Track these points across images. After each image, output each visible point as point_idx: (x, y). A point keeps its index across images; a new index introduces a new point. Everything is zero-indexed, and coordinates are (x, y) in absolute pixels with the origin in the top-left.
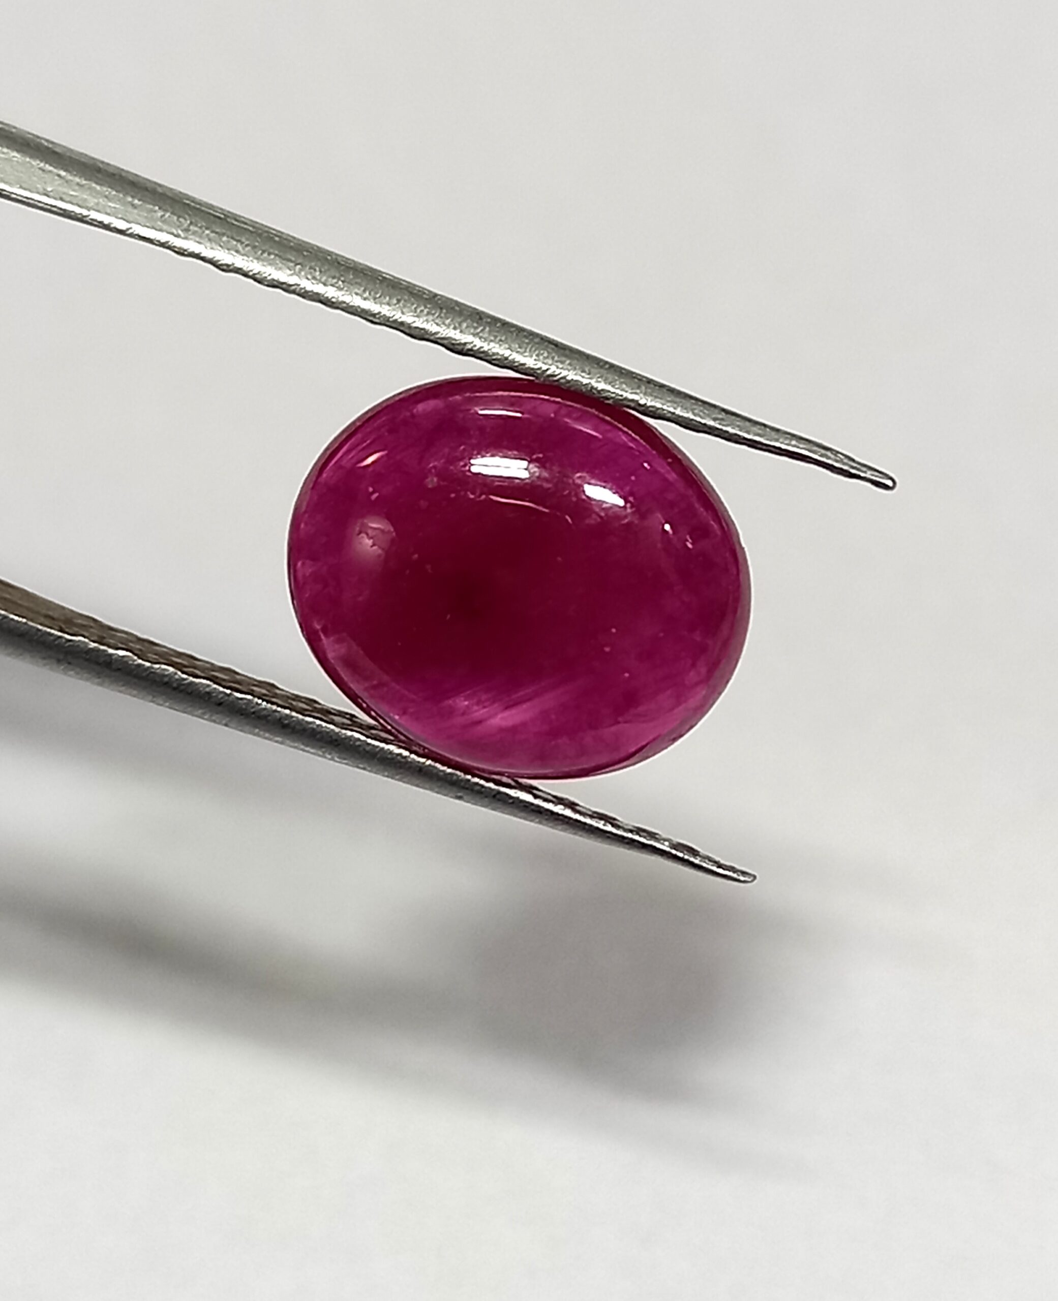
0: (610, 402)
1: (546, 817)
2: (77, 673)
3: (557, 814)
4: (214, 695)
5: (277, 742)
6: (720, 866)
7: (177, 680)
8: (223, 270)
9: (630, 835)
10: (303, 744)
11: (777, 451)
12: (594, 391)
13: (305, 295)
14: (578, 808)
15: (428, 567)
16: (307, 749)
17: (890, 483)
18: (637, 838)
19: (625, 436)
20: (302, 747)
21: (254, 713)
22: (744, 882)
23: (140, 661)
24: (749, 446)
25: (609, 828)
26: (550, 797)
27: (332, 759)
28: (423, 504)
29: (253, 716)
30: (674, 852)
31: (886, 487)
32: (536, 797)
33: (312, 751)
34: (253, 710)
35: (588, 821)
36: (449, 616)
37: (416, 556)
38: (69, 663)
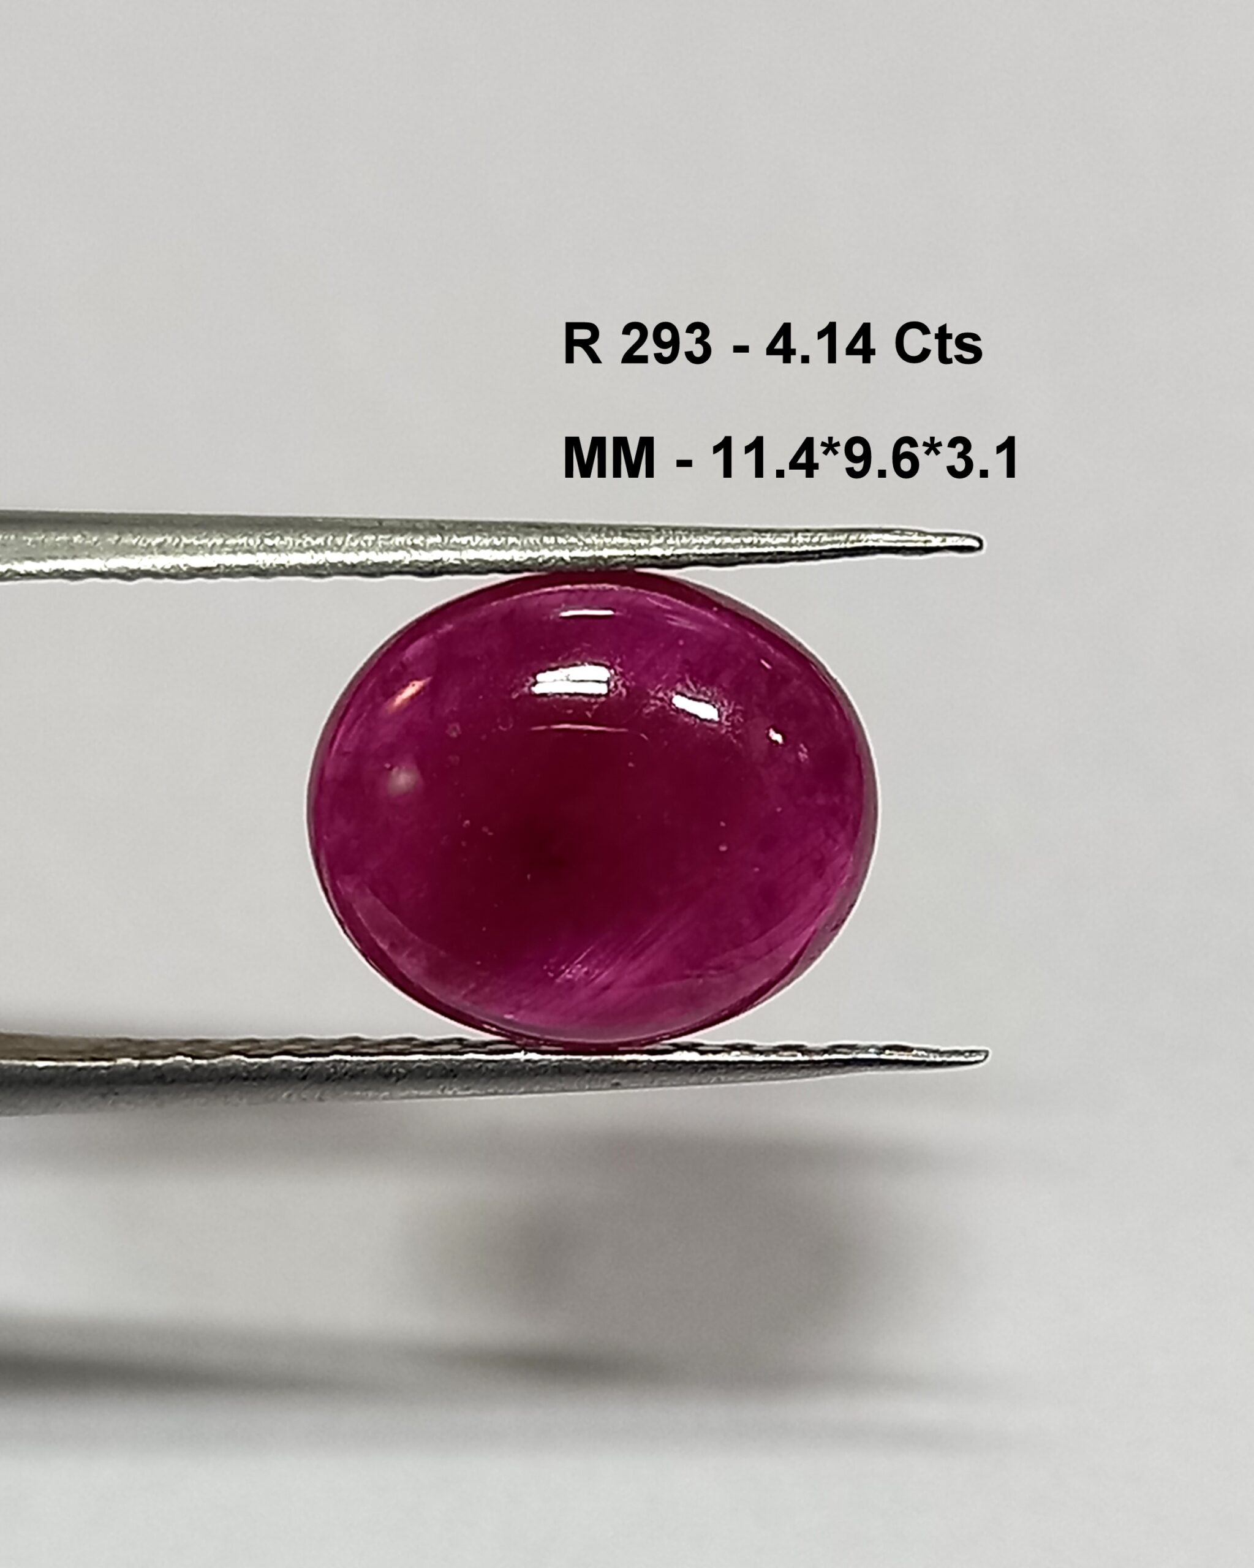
0: (624, 567)
1: (724, 1071)
2: (129, 1103)
3: (734, 1063)
4: (293, 1069)
5: (385, 1098)
6: (942, 1053)
7: (245, 1067)
8: (130, 579)
9: (826, 1057)
10: (416, 1089)
11: (832, 554)
12: (601, 562)
13: (231, 572)
14: (755, 1048)
15: (485, 829)
16: (422, 1093)
17: (976, 544)
18: (834, 1056)
19: (654, 599)
20: (415, 1092)
21: (346, 1074)
22: (976, 1062)
23: (198, 1062)
24: (799, 560)
25: (800, 1057)
26: (720, 1049)
27: (455, 1095)
28: (454, 759)
29: (347, 1077)
30: (883, 1057)
31: (970, 549)
32: (702, 1053)
33: (428, 1093)
34: (344, 1071)
35: (773, 1057)
36: (529, 876)
37: (467, 822)
38: (116, 1094)
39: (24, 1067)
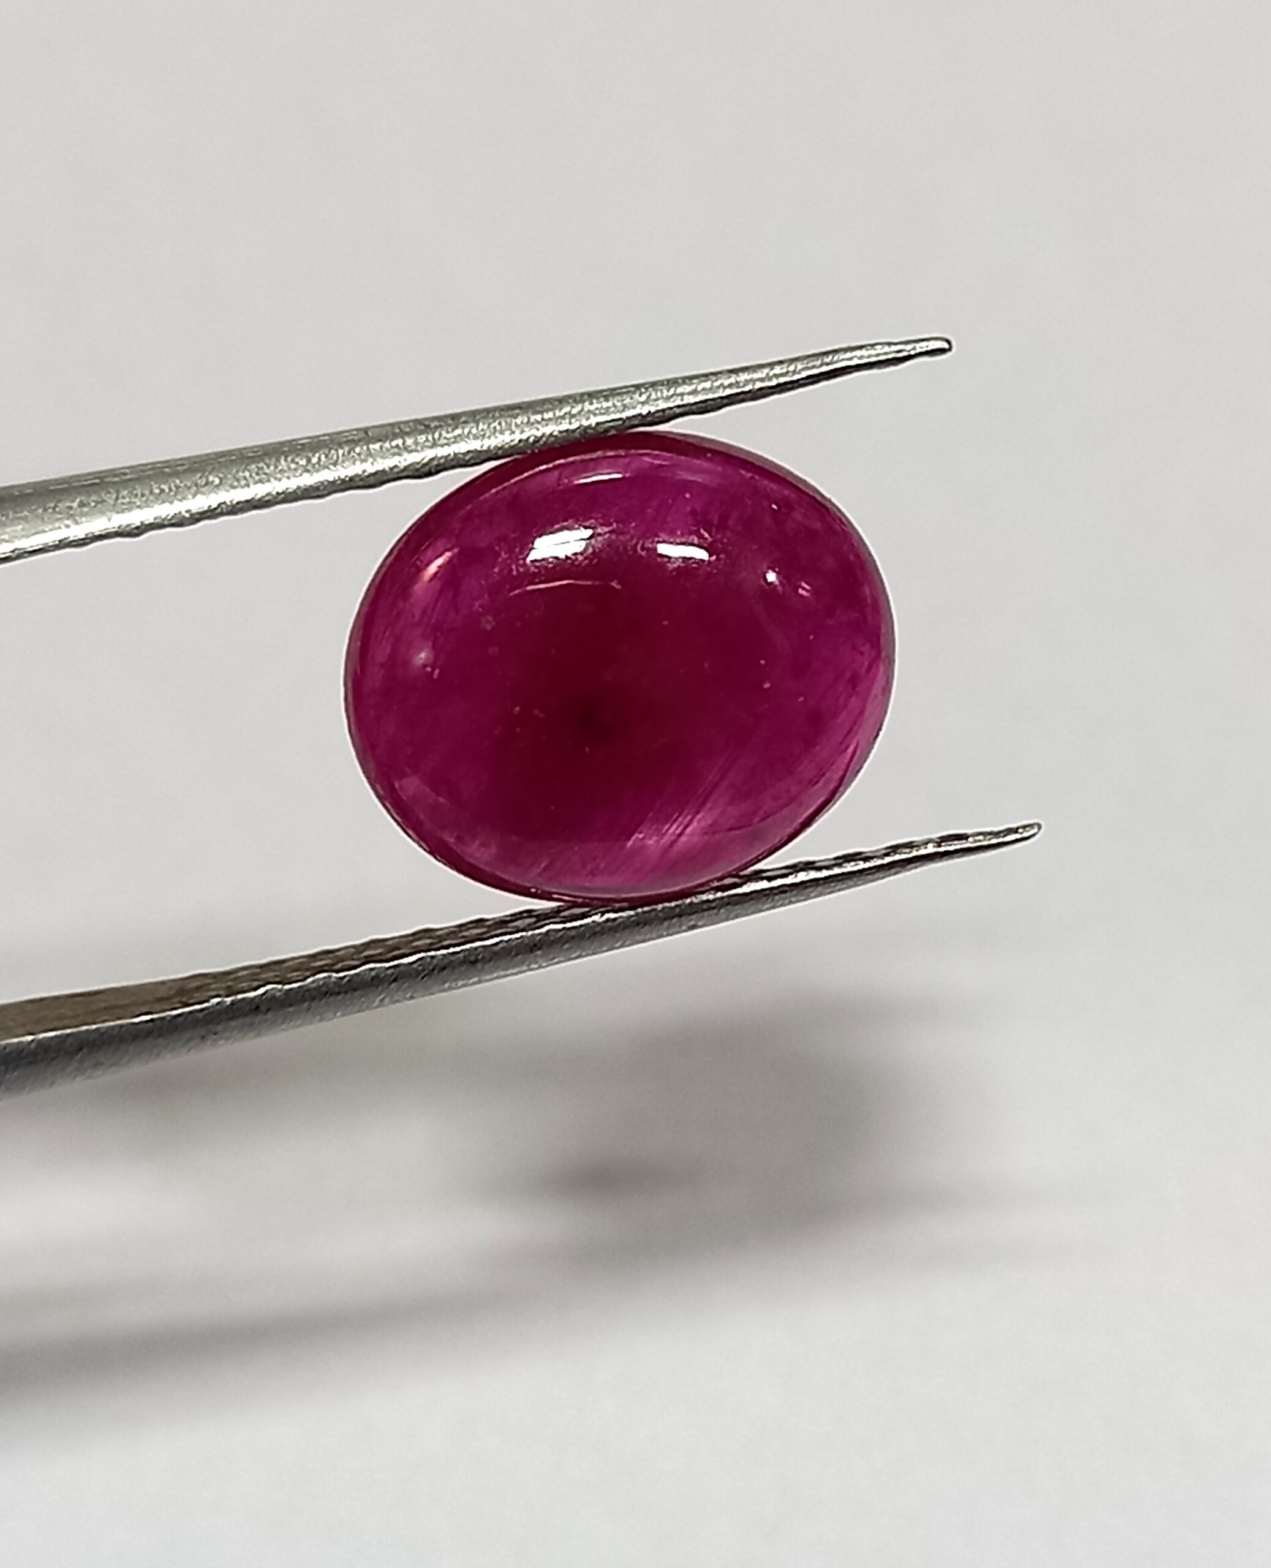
0: (613, 432)
1: (794, 892)
2: (227, 1039)
3: (803, 883)
4: (382, 975)
5: (474, 984)
6: (996, 834)
7: (335, 983)
8: (137, 535)
9: (887, 860)
10: (503, 970)
11: (811, 380)
12: (590, 431)
13: (236, 509)
14: (818, 864)
15: (536, 712)
16: (509, 972)
17: (946, 346)
18: (897, 857)
19: (649, 459)
20: (502, 973)
21: (433, 970)
22: (1034, 835)
23: (287, 987)
24: (780, 392)
25: (862, 865)
26: (784, 871)
27: (540, 967)
28: (493, 651)
29: (435, 972)
30: (942, 849)
31: (942, 351)
32: (770, 879)
33: (514, 971)
34: (431, 968)
35: (837, 871)
36: (587, 749)
37: (518, 709)
38: (215, 1034)
39: (121, 1026)
